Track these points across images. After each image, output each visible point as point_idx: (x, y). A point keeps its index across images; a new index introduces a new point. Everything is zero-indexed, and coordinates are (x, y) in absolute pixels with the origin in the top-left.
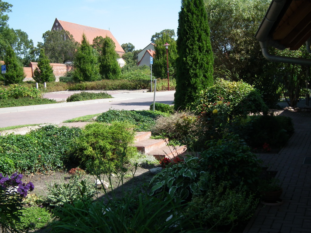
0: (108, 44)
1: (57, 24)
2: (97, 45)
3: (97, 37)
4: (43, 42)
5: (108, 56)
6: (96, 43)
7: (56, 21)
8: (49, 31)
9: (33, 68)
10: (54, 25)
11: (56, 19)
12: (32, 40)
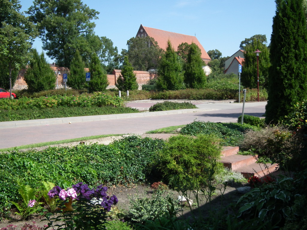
0: (193, 51)
1: (142, 31)
2: (182, 52)
3: (182, 43)
4: (127, 49)
5: (193, 64)
6: (181, 49)
7: (141, 27)
8: (134, 37)
9: (116, 75)
10: (139, 32)
11: (141, 25)
12: (117, 47)
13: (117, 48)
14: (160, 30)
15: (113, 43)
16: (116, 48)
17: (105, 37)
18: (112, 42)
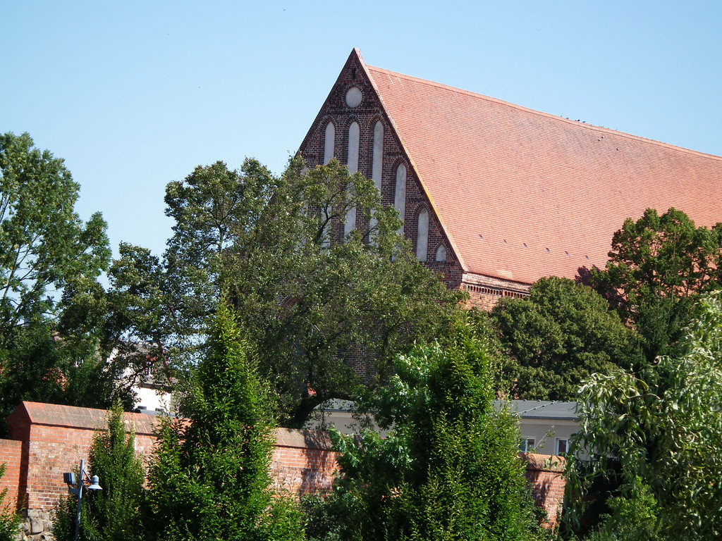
1: (354, 97)
7: (353, 71)
8: (220, 166)
9: (34, 447)
10: (334, 106)
11: (354, 57)
12: (105, 218)
13: (104, 224)
14: (492, 103)
15: (77, 187)
16: (97, 223)
17: (26, 141)
18: (68, 176)
